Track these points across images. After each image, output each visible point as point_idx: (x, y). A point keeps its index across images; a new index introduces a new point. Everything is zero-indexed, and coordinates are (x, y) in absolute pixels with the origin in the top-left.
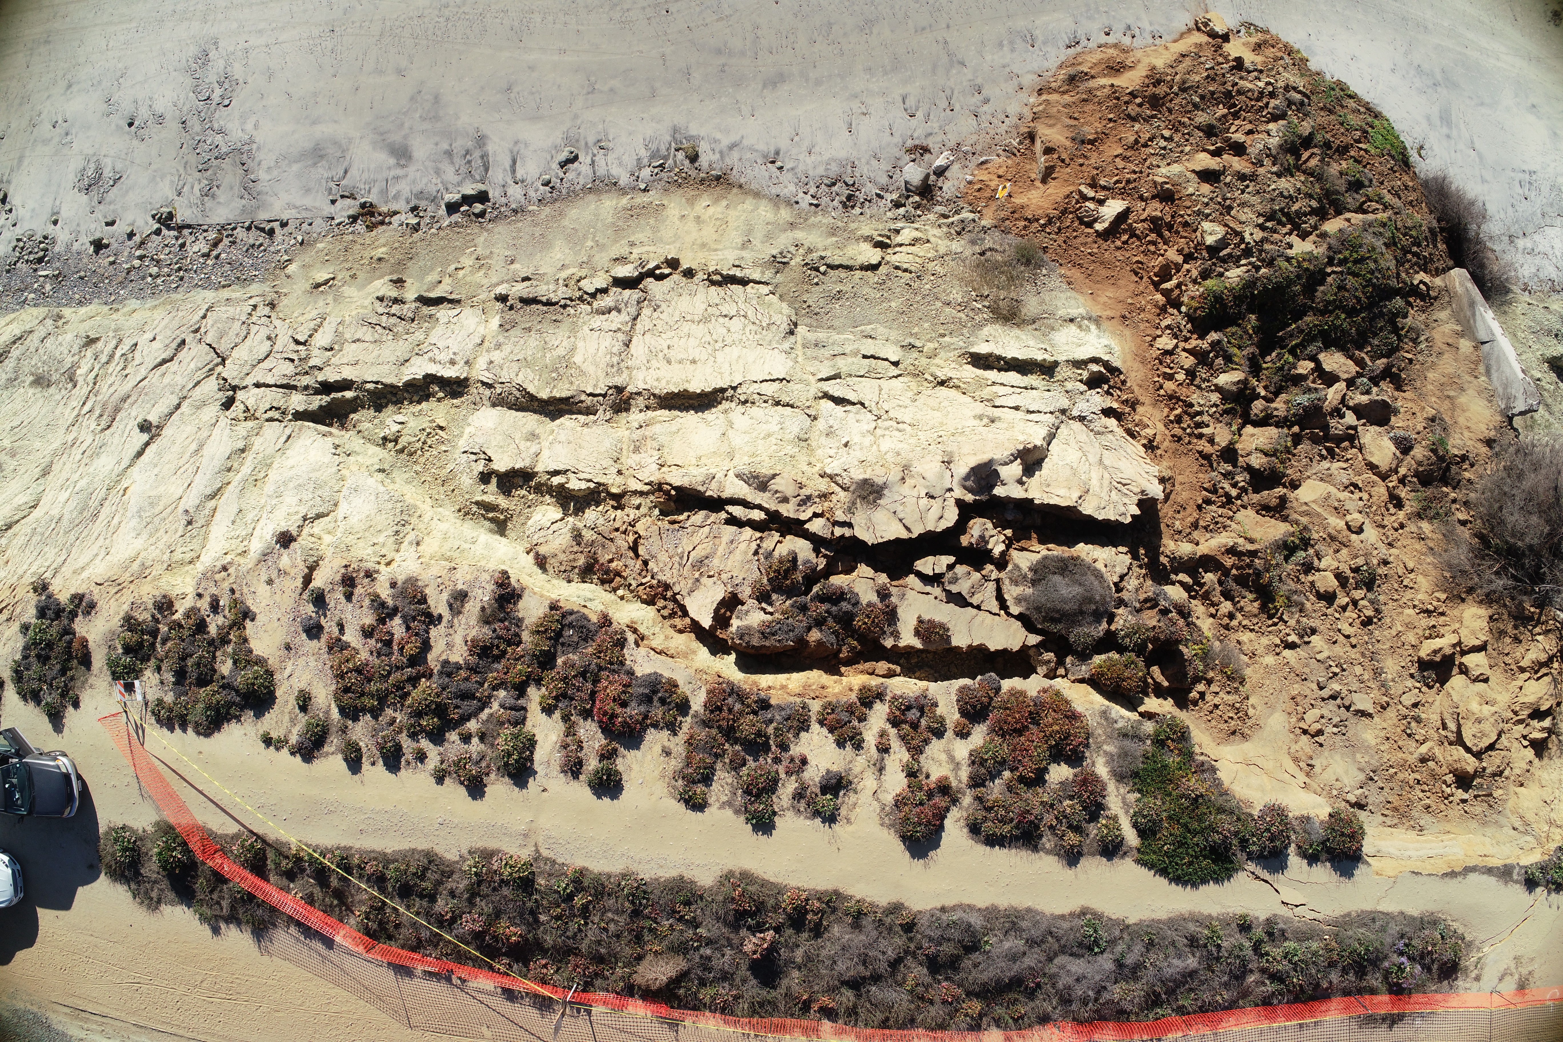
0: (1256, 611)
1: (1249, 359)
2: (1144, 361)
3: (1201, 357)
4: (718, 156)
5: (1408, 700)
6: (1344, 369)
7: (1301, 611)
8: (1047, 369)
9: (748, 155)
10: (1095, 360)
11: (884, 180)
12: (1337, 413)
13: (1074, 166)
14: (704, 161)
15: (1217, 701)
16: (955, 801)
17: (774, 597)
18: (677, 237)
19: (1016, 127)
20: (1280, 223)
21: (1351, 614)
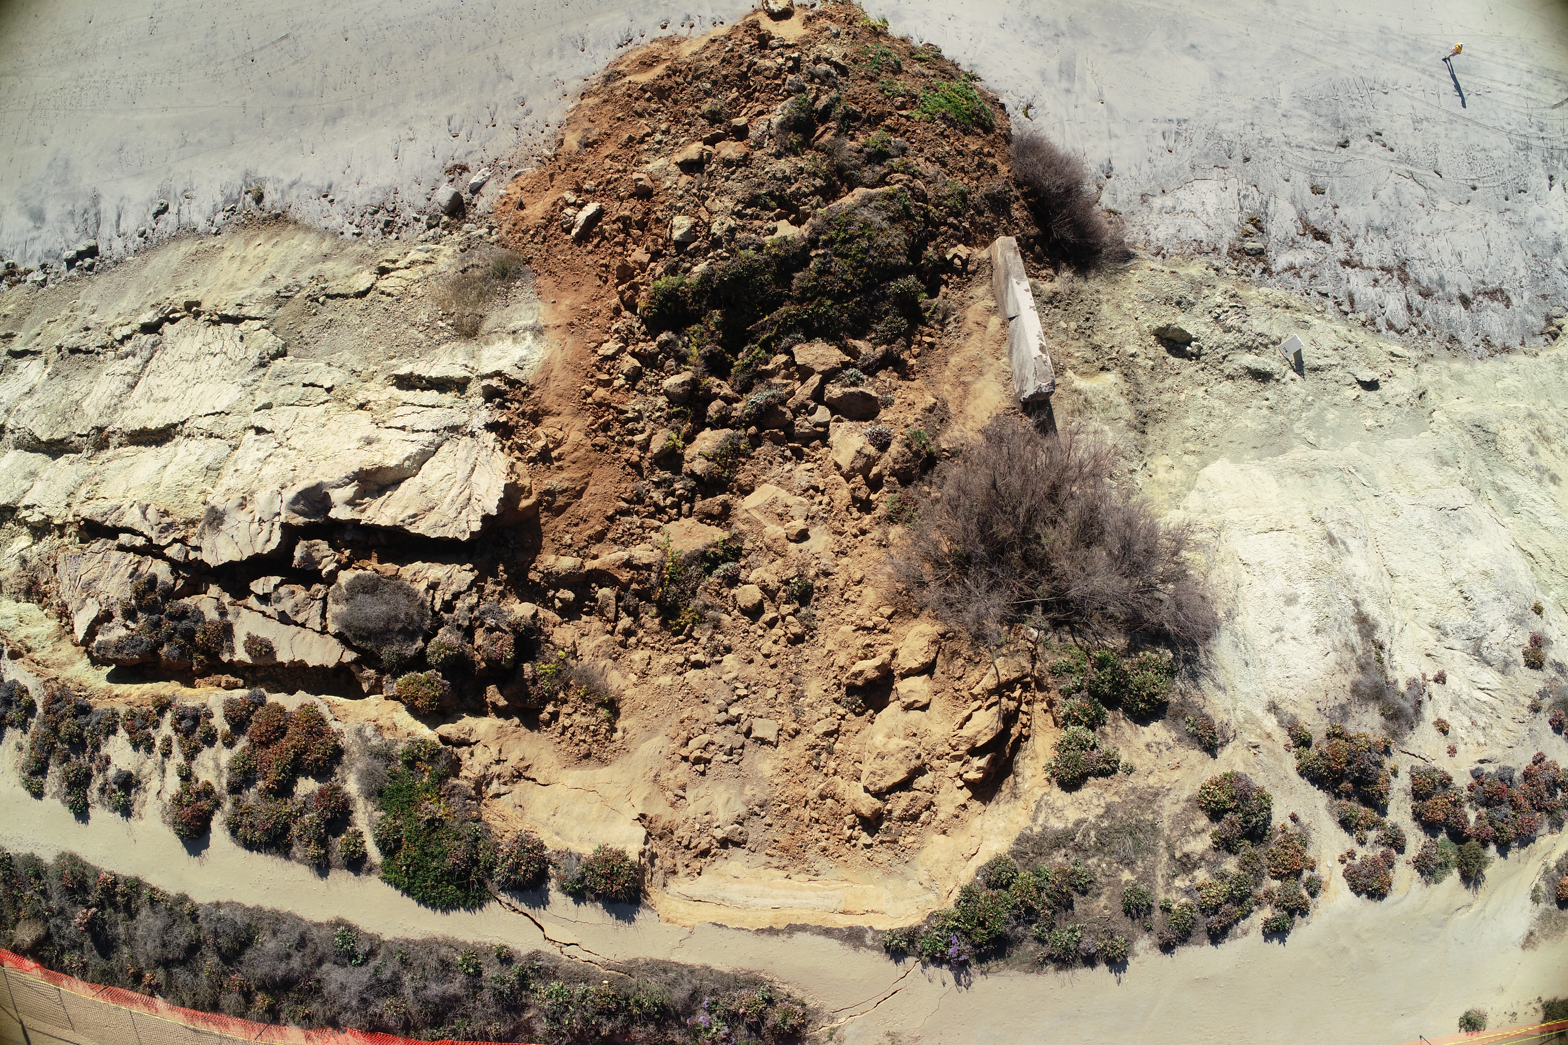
0: (657, 628)
1: (704, 357)
2: (576, 368)
3: (648, 360)
4: (279, 195)
5: (821, 727)
6: (823, 360)
7: (715, 627)
8: (460, 386)
9: (305, 192)
10: (498, 374)
11: (422, 203)
12: (802, 409)
13: (569, 172)
14: (267, 202)
15: (567, 723)
16: (218, 805)
17: (139, 615)
18: (217, 278)
19: (555, 135)
20: (765, 207)
21: (777, 631)
